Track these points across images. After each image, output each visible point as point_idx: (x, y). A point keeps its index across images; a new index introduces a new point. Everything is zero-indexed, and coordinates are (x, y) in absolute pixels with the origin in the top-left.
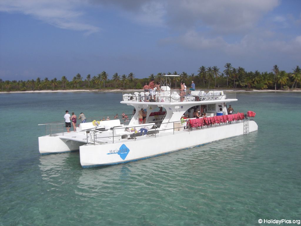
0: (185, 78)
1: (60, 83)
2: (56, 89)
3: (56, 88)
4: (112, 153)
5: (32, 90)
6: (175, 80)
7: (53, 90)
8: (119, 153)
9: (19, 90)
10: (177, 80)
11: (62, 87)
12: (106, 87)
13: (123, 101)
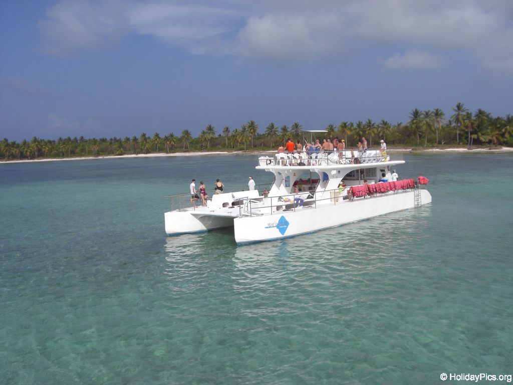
0: (385, 130)
1: (180, 140)
2: (173, 151)
3: (173, 149)
4: (270, 227)
5: (134, 153)
6: (369, 133)
7: (167, 153)
8: (278, 227)
9: (113, 154)
10: (373, 134)
11: (181, 147)
12: (255, 146)
13: (260, 165)
